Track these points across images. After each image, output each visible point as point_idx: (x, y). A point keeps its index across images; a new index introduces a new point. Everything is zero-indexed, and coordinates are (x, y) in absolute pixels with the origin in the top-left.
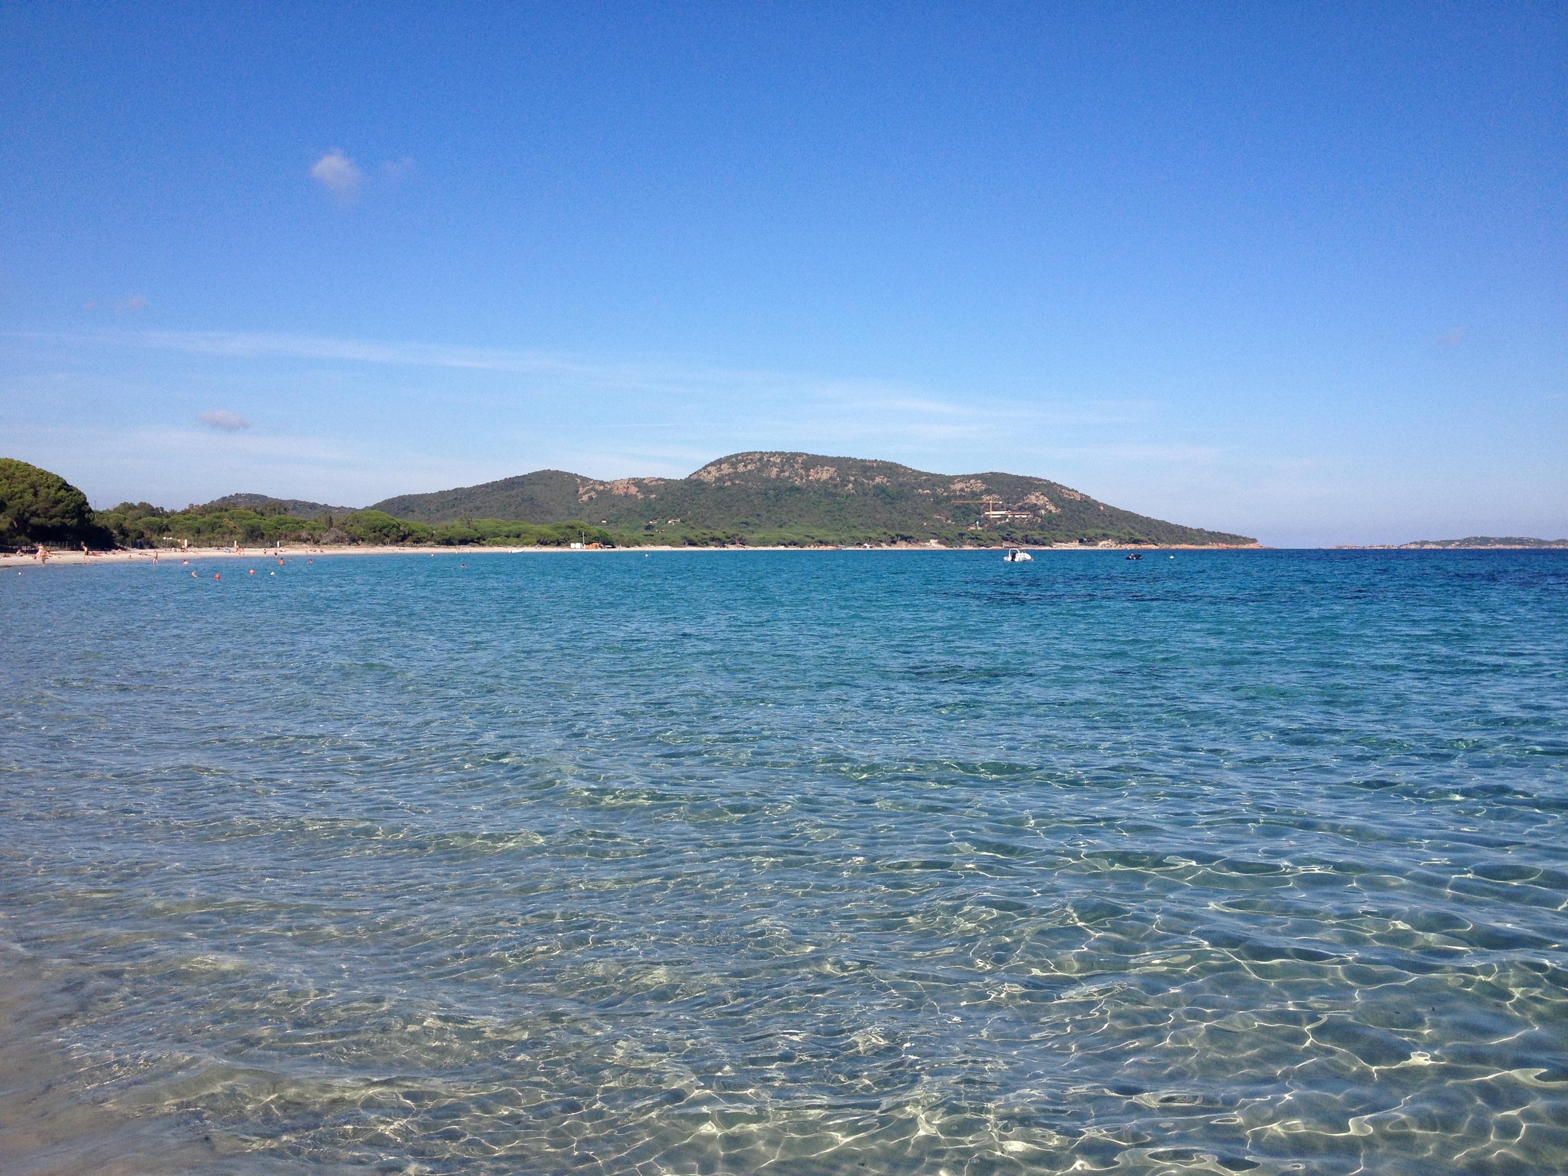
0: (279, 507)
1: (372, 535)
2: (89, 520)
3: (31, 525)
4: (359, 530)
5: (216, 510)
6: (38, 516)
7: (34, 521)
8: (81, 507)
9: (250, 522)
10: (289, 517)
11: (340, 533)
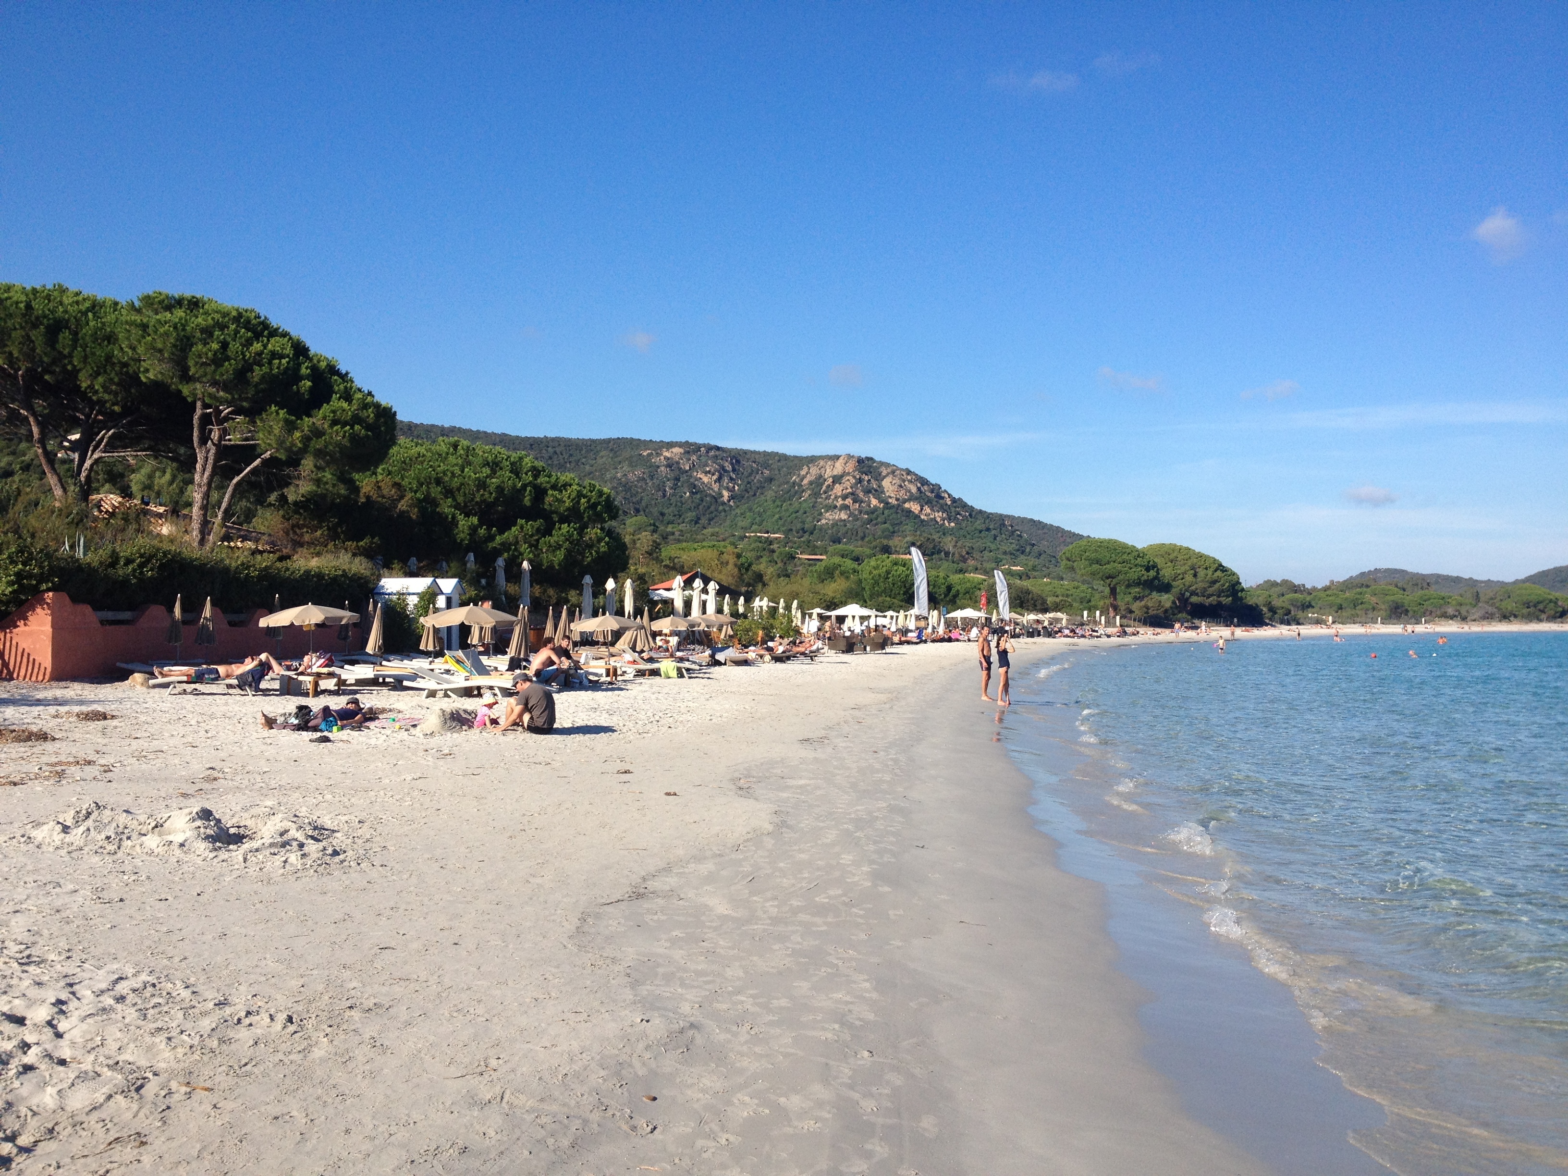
0: (1422, 582)
1: (1525, 611)
2: (1241, 599)
3: (1191, 603)
4: (1509, 605)
5: (1357, 586)
6: (1197, 595)
7: (1194, 599)
8: (1235, 588)
9: (1392, 598)
10: (1432, 592)
11: (1490, 609)
